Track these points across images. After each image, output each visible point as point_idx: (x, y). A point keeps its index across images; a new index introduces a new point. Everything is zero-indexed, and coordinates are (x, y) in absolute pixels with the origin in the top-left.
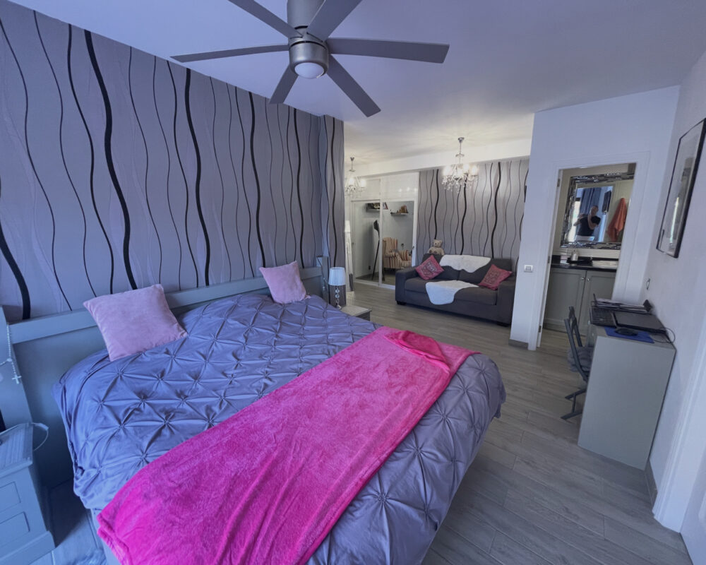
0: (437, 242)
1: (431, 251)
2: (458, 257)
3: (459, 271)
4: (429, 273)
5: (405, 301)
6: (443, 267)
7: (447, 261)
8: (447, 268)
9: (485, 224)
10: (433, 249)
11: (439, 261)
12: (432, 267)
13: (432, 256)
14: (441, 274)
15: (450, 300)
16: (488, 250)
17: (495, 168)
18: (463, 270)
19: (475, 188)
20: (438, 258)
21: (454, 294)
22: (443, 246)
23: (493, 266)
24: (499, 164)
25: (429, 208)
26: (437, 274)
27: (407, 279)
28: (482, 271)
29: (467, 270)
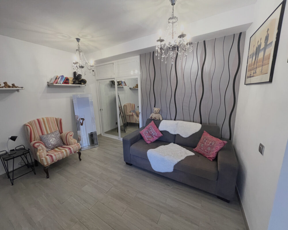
0: (156, 109)
1: (151, 117)
2: (172, 122)
3: (175, 135)
4: (150, 137)
5: (132, 163)
6: (161, 132)
7: (166, 125)
8: (164, 133)
9: (194, 94)
10: (153, 115)
11: (157, 125)
12: (153, 131)
13: (152, 122)
14: (160, 138)
15: (170, 169)
16: (197, 117)
17: (201, 46)
18: (178, 134)
20: (157, 123)
21: (173, 166)
22: (161, 113)
23: (205, 133)
24: (205, 41)
25: (149, 82)
26: (157, 138)
27: (132, 144)
28: (196, 138)
29: (181, 135)
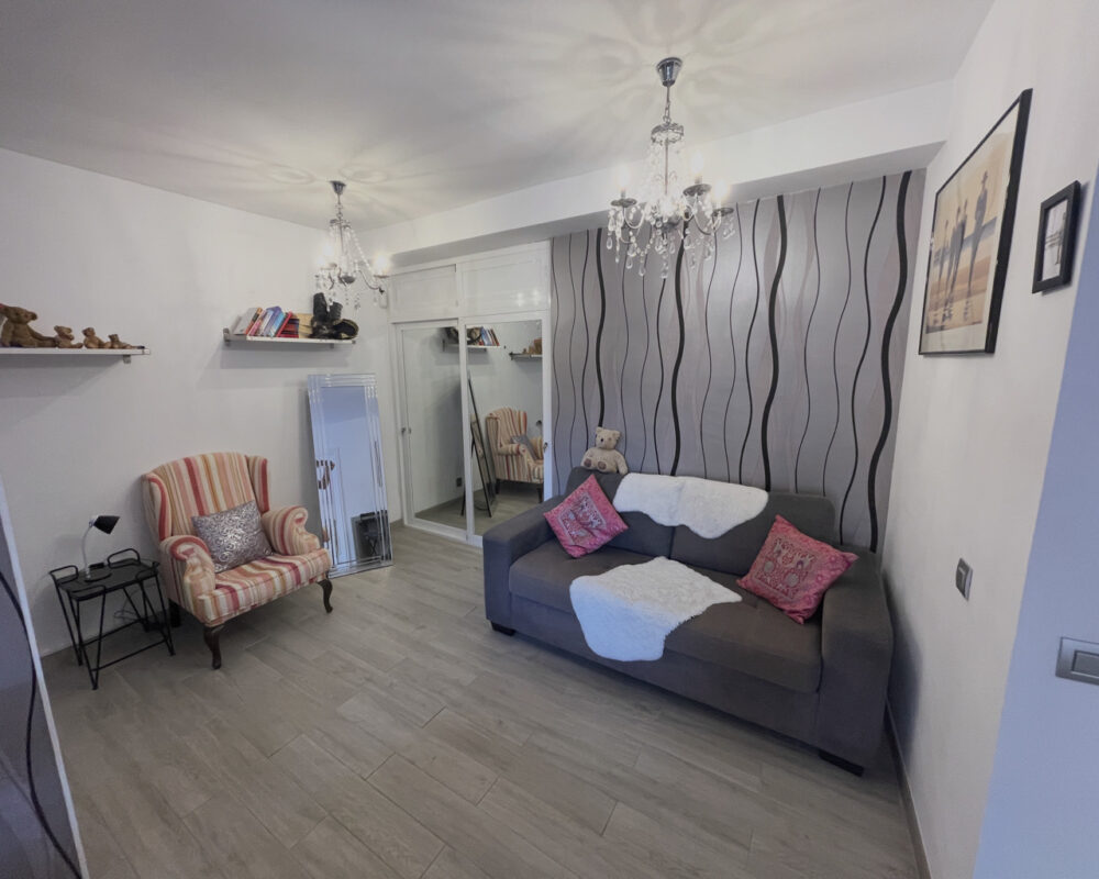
0: (605, 434)
1: (588, 463)
2: (665, 482)
3: (673, 529)
4: (583, 533)
5: (513, 626)
6: (623, 515)
7: (641, 493)
8: (635, 519)
9: (741, 384)
10: (596, 456)
11: (610, 496)
12: (593, 511)
13: (591, 479)
14: (618, 537)
15: (652, 650)
16: (754, 465)
17: (769, 213)
18: (683, 527)
19: (706, 281)
20: (609, 482)
21: (662, 638)
22: (622, 449)
23: (781, 524)
24: (780, 200)
25: (580, 338)
26: (606, 539)
28: (748, 539)
